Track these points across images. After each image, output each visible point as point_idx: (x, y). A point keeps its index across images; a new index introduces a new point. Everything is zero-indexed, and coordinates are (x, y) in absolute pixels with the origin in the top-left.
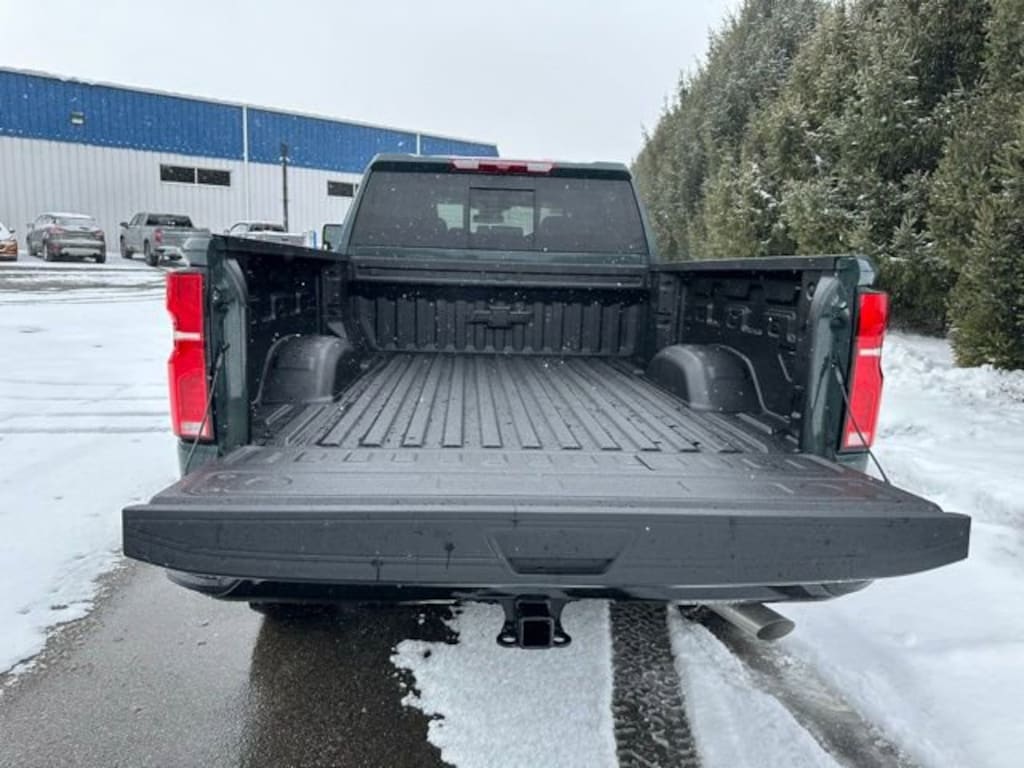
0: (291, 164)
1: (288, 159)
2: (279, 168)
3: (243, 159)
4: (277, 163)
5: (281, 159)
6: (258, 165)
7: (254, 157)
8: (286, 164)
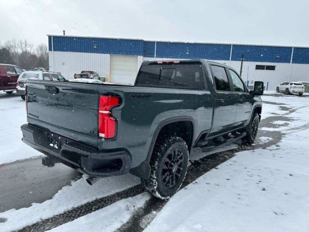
0: (244, 61)
1: (243, 59)
2: (240, 62)
3: (229, 60)
4: (240, 60)
5: (241, 59)
6: (234, 61)
7: (233, 59)
8: (242, 61)
